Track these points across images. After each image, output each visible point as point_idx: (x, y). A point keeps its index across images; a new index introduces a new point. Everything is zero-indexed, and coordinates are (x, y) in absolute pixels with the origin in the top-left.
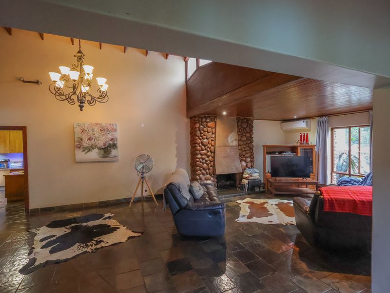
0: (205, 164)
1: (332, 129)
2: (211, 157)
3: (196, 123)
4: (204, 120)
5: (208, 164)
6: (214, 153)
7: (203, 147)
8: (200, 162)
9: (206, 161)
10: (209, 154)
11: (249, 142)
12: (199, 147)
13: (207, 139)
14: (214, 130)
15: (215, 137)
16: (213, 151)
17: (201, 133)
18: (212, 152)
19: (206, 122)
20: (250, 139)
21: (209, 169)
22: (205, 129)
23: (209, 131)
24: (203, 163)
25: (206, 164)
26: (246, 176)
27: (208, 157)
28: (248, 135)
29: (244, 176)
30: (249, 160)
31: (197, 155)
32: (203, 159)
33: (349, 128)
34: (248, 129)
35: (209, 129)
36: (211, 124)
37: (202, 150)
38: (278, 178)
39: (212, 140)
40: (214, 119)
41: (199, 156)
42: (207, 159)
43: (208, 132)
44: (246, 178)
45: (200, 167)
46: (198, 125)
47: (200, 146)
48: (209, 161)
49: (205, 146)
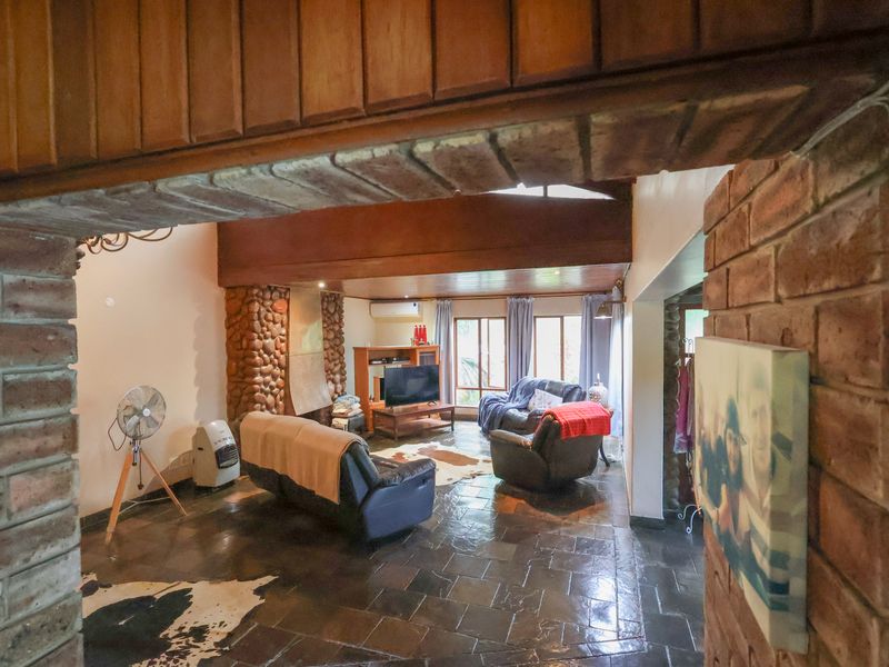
0: (270, 396)
1: (456, 320)
2: (279, 379)
3: (253, 301)
4: (268, 295)
5: (275, 396)
6: (286, 368)
7: (265, 356)
8: (262, 391)
9: (272, 388)
10: (277, 371)
11: (338, 342)
12: (258, 358)
13: (273, 337)
14: (285, 317)
15: (288, 332)
16: (283, 363)
17: (262, 325)
18: (281, 368)
19: (271, 299)
20: (339, 336)
21: (276, 406)
22: (270, 316)
23: (277, 320)
24: (266, 394)
25: (272, 394)
26: (343, 411)
27: (274, 378)
28: (337, 328)
29: (335, 411)
30: (338, 377)
31: (254, 375)
32: (266, 384)
33: (479, 319)
34: (337, 316)
35: (276, 315)
36: (280, 305)
37: (265, 364)
38: (395, 408)
39: (282, 341)
40: (285, 294)
41: (258, 378)
42: (273, 383)
43: (275, 323)
44: (343, 416)
45: (262, 404)
46: (256, 307)
47: (260, 355)
48: (277, 386)
49: (269, 353)
